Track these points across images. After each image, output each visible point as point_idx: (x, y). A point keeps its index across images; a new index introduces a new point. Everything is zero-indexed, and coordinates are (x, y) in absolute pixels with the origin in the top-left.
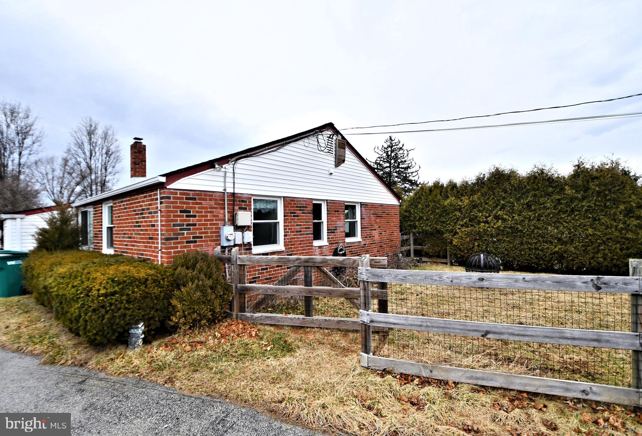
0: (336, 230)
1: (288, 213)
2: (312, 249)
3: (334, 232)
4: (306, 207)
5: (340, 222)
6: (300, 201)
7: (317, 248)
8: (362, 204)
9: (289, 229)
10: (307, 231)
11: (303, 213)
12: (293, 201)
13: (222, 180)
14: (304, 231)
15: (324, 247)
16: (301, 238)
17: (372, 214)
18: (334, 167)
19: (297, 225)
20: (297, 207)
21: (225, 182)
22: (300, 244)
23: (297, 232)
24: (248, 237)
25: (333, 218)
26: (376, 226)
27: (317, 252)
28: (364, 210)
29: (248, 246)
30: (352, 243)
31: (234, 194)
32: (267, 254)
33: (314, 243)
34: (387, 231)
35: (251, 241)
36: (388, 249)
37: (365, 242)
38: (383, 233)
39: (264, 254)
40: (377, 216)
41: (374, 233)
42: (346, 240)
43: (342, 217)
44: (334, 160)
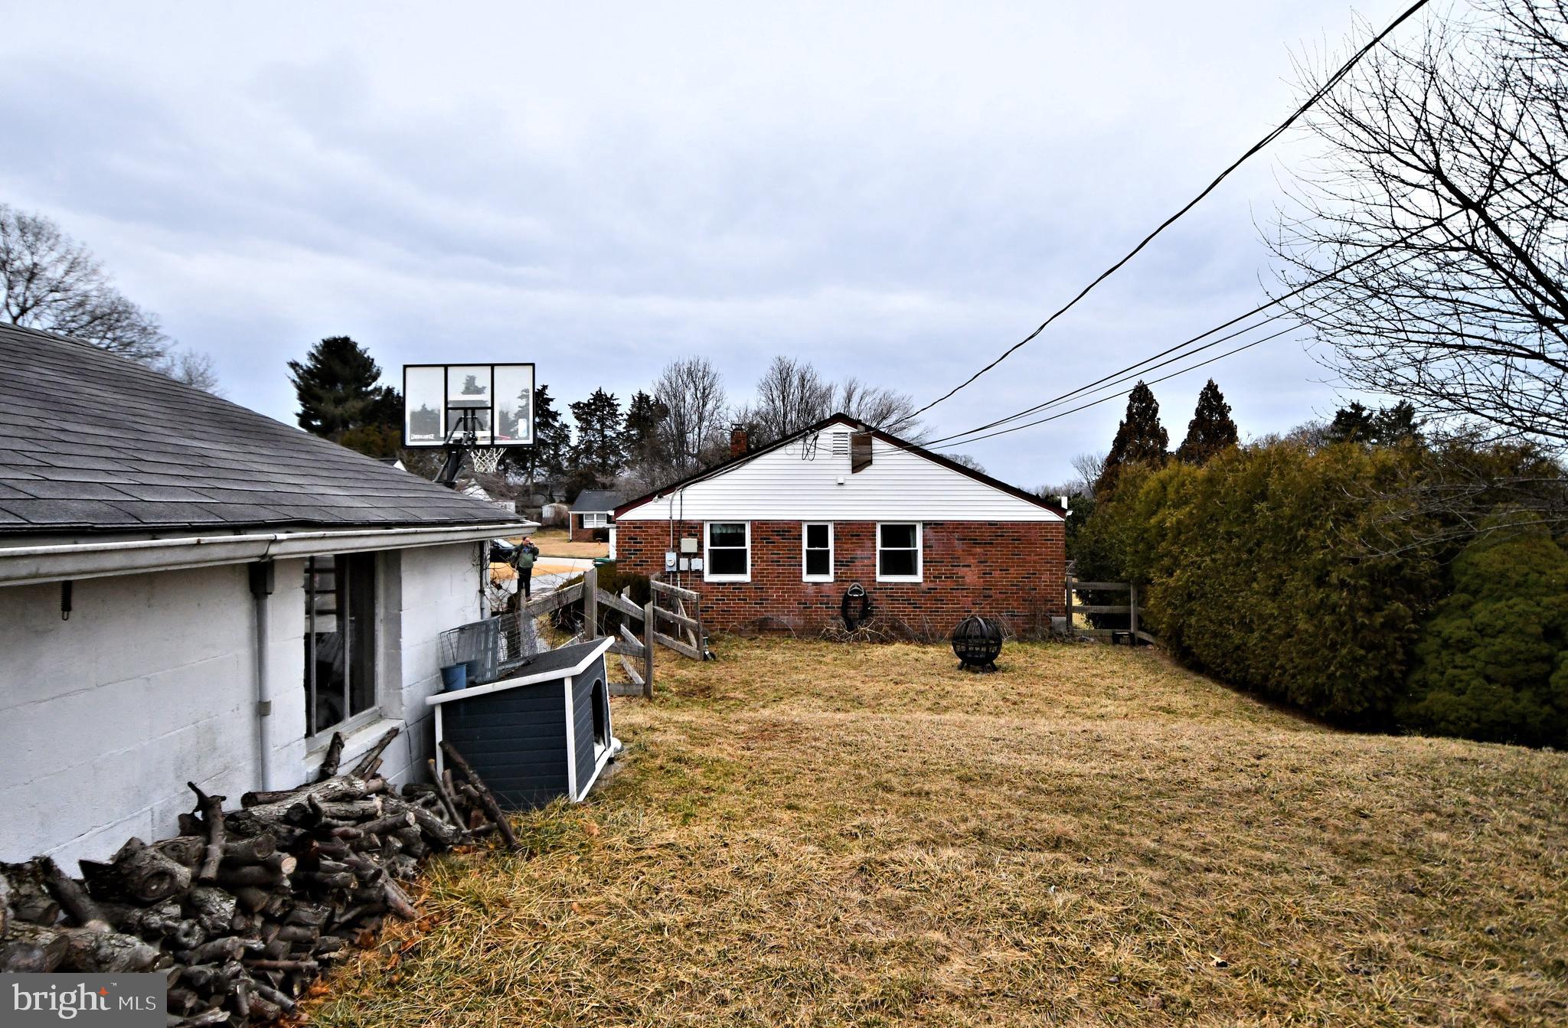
0: (853, 562)
1: (759, 539)
2: (798, 585)
4: (788, 532)
5: (860, 551)
6: (778, 525)
7: (808, 585)
8: (925, 524)
10: (793, 563)
11: (783, 539)
12: (765, 524)
13: (667, 508)
14: (784, 562)
15: (823, 585)
16: (778, 570)
17: (958, 540)
18: (851, 473)
19: (772, 554)
20: (773, 532)
21: (671, 511)
22: (778, 577)
23: (772, 562)
24: (696, 564)
25: (845, 546)
26: (972, 561)
27: (811, 590)
28: (930, 533)
29: (699, 574)
30: (896, 584)
31: (680, 521)
32: (724, 584)
33: (807, 578)
34: (1012, 570)
35: (700, 568)
36: (1015, 604)
37: (932, 585)
38: (997, 574)
39: (719, 584)
40: (975, 542)
41: (962, 571)
42: (881, 578)
43: (869, 544)
44: (850, 462)
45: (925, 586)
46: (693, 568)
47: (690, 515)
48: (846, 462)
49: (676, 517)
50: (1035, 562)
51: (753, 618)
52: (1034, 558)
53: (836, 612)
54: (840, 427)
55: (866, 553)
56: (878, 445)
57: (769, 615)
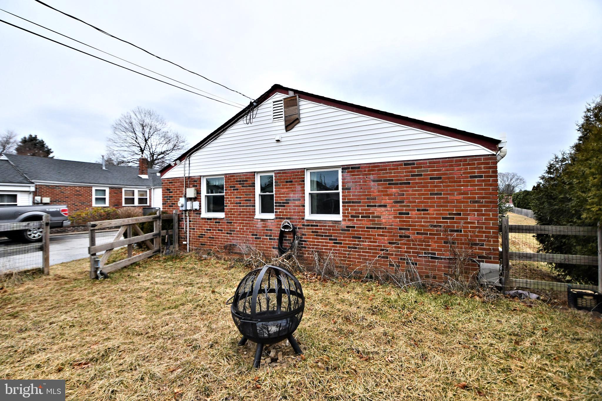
0: (288, 203)
1: (228, 187)
2: (253, 221)
3: (284, 206)
4: (247, 181)
5: (294, 194)
6: (240, 176)
7: (259, 221)
8: (345, 168)
9: (229, 201)
10: (247, 203)
11: (243, 187)
12: (232, 176)
13: (183, 169)
14: (243, 203)
15: (269, 221)
16: (240, 209)
17: (374, 181)
18: (285, 131)
19: (237, 198)
20: (237, 181)
21: (185, 171)
22: (240, 215)
23: (236, 203)
24: (196, 205)
25: (282, 190)
26: (387, 200)
27: (260, 225)
28: (348, 177)
29: (198, 212)
30: (320, 221)
31: (189, 177)
32: (210, 219)
33: (259, 215)
34: (431, 211)
35: (198, 208)
36: (435, 246)
37: (350, 224)
38: (414, 214)
39: (208, 219)
40: (391, 183)
41: (378, 211)
42: (308, 216)
43: (299, 188)
44: (283, 123)
45: (344, 224)
46: (194, 208)
47: (194, 173)
48: (281, 124)
49: (187, 175)
50: (459, 202)
51: (226, 243)
52: (457, 197)
53: (276, 244)
54: (279, 96)
55: (297, 196)
56: (305, 105)
57: (234, 242)
